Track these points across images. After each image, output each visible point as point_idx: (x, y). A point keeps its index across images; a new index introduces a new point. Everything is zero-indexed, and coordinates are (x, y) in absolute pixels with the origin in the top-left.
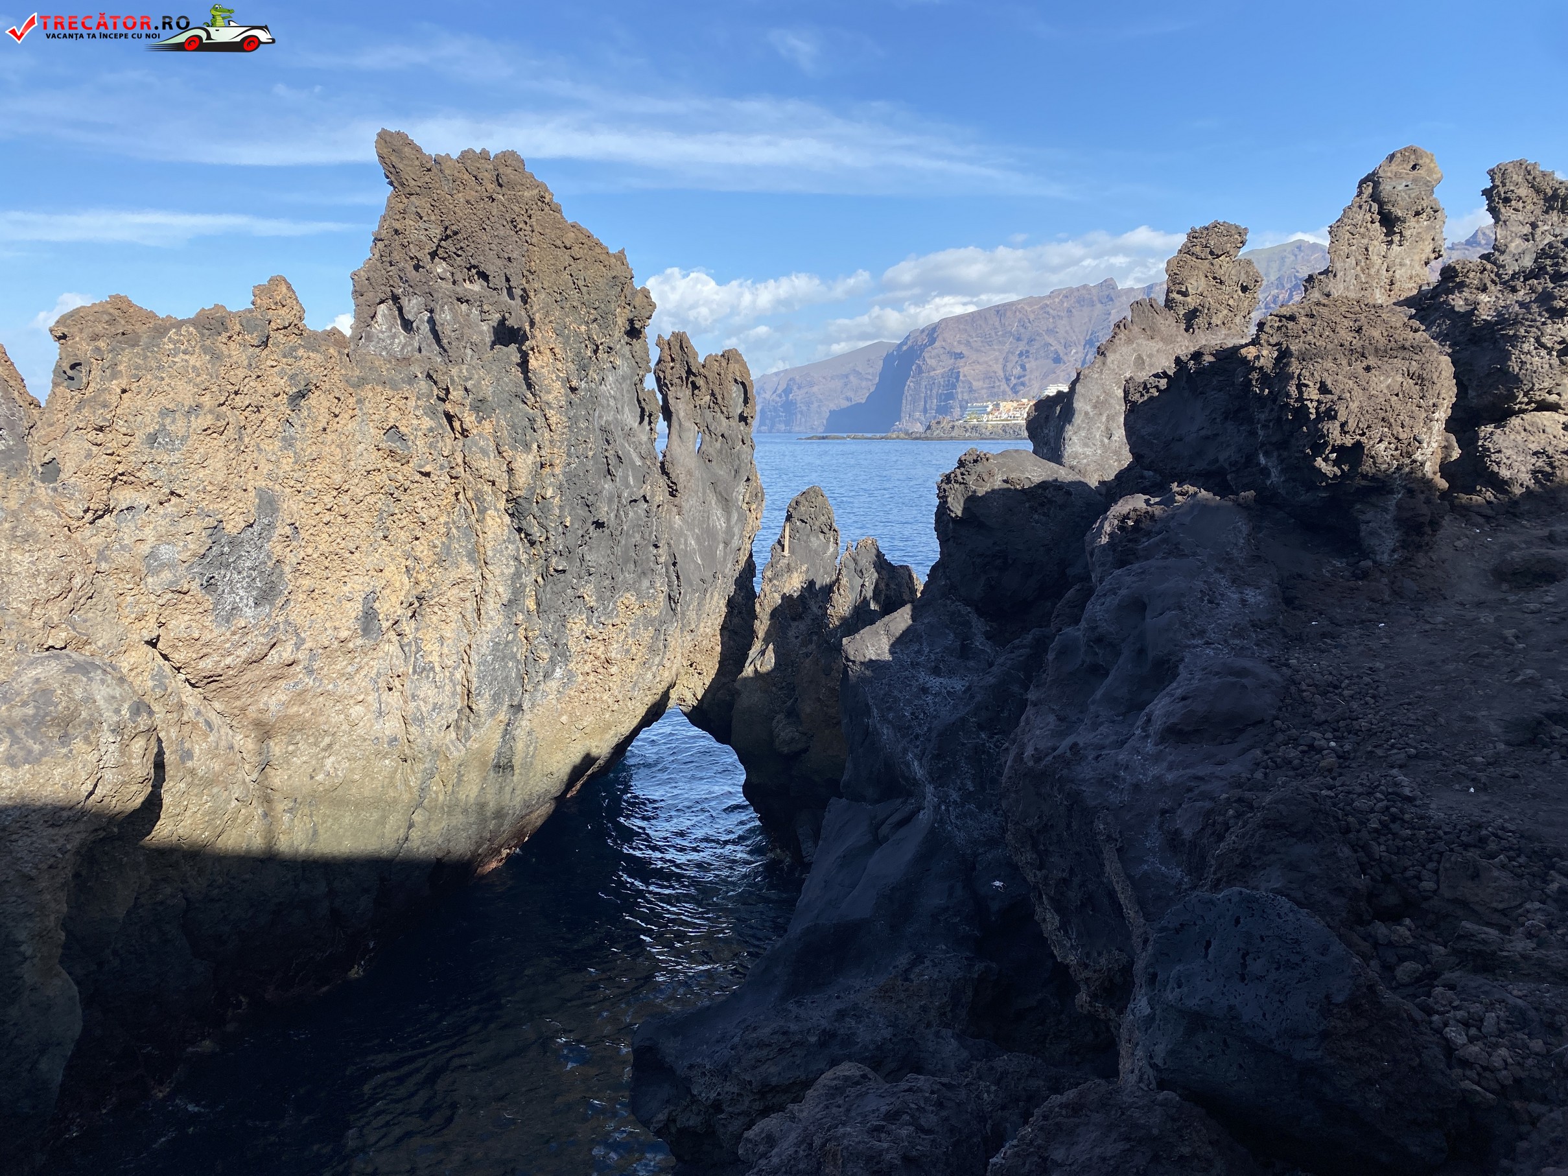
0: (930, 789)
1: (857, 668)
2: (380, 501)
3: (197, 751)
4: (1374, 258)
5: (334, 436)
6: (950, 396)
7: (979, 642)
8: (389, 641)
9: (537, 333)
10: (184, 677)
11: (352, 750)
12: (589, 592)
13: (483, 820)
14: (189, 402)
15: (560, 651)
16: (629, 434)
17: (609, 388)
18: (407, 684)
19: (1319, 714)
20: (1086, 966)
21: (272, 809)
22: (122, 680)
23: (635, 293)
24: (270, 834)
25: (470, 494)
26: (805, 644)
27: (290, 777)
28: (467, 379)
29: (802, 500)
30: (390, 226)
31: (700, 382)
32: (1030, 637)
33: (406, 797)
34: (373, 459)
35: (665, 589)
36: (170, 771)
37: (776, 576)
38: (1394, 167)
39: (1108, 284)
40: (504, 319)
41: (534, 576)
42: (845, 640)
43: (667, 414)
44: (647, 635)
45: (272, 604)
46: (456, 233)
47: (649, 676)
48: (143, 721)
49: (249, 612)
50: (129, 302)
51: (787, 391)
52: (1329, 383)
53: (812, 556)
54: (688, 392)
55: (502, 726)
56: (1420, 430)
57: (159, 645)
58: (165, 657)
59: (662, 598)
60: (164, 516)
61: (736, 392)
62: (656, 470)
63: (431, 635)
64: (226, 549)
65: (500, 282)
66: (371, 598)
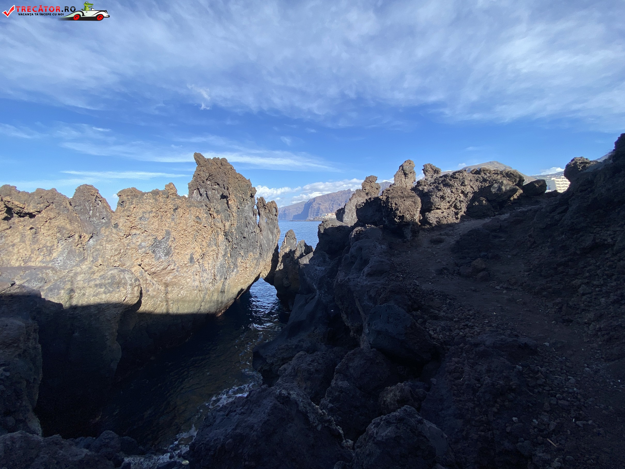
0: (318, 291)
1: (302, 265)
2: (194, 233)
3: (150, 290)
4: (403, 181)
5: (184, 218)
6: (318, 212)
7: (327, 259)
8: (196, 264)
9: (230, 196)
10: (147, 273)
11: (187, 289)
12: (242, 253)
13: (218, 304)
14: (149, 210)
15: (236, 266)
16: (251, 218)
17: (246, 208)
18: (200, 274)
19: (398, 270)
20: (353, 326)
21: (168, 303)
22: (132, 273)
23: (252, 188)
24: (168, 309)
25: (215, 231)
26: (290, 263)
27: (172, 295)
28: (215, 206)
29: (289, 232)
30: (197, 173)
31: (266, 207)
32: (338, 258)
33: (200, 299)
34: (193, 223)
35: (259, 251)
36: (143, 295)
37: (283, 249)
38: (406, 164)
39: (349, 190)
40: (223, 194)
41: (230, 249)
42: (299, 260)
43: (259, 214)
44: (255, 262)
45: (169, 256)
46: (212, 175)
47: (256, 271)
48: (137, 283)
49: (163, 258)
50: (136, 189)
51: (285, 211)
52: (397, 203)
53: (291, 244)
54: (264, 210)
55: (222, 283)
56: (415, 212)
57: (141, 266)
58: (143, 268)
59: (258, 253)
60: (143, 236)
61: (274, 210)
62: (257, 226)
63: (206, 262)
64: (158, 243)
65: (222, 186)
66: (192, 255)
